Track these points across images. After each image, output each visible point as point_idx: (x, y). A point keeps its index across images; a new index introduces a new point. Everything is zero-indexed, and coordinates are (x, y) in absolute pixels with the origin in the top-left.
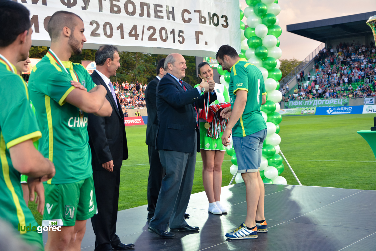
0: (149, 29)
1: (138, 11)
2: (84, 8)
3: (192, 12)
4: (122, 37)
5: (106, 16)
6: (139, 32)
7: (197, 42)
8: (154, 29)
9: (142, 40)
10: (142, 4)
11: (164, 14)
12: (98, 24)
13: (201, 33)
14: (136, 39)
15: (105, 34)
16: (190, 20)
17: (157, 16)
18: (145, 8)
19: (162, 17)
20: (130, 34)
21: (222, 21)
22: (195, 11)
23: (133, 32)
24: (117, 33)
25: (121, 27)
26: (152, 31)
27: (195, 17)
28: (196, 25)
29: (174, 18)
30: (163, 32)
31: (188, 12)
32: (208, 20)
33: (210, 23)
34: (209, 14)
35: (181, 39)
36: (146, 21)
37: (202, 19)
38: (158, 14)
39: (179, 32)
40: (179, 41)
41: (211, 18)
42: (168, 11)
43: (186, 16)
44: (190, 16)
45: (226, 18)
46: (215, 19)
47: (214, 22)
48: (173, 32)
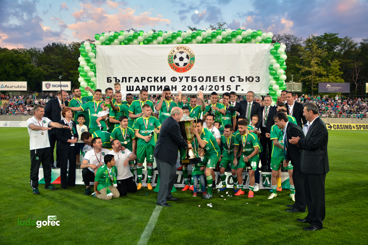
0: (209, 86)
1: (205, 79)
2: (179, 82)
3: (236, 77)
4: (196, 90)
5: (190, 83)
6: (205, 88)
7: (237, 90)
8: (212, 86)
9: (206, 90)
10: (207, 77)
11: (218, 79)
12: (185, 87)
13: (240, 86)
14: (203, 90)
15: (188, 89)
16: (234, 81)
17: (214, 81)
18: (208, 78)
19: (217, 81)
20: (200, 89)
21: (255, 79)
22: (237, 77)
23: (202, 88)
25: (196, 87)
26: (211, 87)
27: (237, 79)
28: (237, 82)
29: (224, 81)
30: (217, 87)
31: (234, 77)
32: (245, 80)
33: (246, 81)
34: (246, 77)
35: (229, 89)
36: (208, 83)
37: (240, 80)
38: (215, 80)
39: (228, 86)
40: (227, 90)
41: (247, 79)
42: (220, 79)
43: (233, 79)
44: (234, 79)
45: (259, 78)
46: (251, 79)
47: (249, 81)
48: (223, 87)
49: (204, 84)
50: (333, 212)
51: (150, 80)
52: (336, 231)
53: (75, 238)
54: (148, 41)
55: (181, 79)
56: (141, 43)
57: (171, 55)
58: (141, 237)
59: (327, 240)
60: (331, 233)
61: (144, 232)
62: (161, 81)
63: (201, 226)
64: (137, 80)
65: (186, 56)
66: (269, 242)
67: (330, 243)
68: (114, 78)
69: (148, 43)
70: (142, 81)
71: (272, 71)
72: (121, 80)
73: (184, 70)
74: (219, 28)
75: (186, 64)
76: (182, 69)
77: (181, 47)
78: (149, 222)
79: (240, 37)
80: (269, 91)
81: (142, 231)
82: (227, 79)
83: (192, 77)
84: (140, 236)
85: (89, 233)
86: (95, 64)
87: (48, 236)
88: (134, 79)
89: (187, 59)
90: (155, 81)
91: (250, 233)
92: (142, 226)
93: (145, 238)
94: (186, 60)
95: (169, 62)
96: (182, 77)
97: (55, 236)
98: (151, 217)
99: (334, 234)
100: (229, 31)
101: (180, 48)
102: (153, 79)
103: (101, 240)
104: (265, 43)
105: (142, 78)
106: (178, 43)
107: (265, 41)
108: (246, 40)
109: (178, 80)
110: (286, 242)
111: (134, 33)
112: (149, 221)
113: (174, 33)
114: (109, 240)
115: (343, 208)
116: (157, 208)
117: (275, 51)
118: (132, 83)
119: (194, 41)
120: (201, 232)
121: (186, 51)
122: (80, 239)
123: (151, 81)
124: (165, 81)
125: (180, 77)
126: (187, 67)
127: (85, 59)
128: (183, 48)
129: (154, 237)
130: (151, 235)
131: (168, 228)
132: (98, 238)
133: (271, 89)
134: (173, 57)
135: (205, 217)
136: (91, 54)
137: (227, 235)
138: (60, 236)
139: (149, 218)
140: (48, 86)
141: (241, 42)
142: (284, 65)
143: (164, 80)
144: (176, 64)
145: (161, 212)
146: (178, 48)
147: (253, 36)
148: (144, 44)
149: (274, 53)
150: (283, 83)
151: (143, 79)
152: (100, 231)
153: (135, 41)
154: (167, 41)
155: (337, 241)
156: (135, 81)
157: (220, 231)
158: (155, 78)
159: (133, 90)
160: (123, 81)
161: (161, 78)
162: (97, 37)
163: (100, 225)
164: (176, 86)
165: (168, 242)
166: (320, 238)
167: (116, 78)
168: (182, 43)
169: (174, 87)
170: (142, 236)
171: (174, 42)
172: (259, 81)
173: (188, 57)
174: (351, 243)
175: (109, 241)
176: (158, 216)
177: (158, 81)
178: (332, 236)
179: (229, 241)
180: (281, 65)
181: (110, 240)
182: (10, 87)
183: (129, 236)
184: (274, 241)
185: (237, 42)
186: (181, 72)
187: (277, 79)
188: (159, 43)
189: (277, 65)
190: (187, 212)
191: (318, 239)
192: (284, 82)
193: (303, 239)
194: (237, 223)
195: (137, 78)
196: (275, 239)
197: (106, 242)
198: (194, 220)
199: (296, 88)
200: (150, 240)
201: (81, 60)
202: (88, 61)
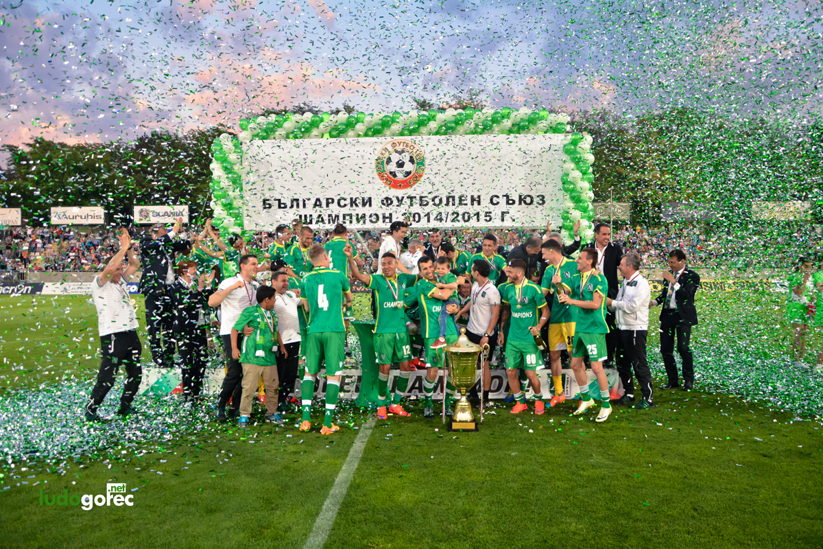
0: (453, 214)
1: (444, 201)
2: (397, 206)
3: (501, 197)
4: (429, 221)
5: (416, 208)
6: (444, 216)
7: (503, 220)
8: (458, 214)
9: (446, 222)
10: (448, 199)
11: (469, 201)
13: (508, 213)
14: (441, 222)
15: (414, 220)
16: (498, 203)
17: (460, 204)
18: (451, 200)
19: (466, 204)
20: (436, 219)
21: (537, 200)
22: (504, 196)
23: (439, 218)
24: (424, 220)
25: (428, 215)
26: (455, 215)
27: (503, 201)
28: (503, 206)
29: (479, 204)
30: (466, 216)
31: (498, 197)
32: (517, 202)
33: (520, 204)
34: (520, 196)
35: (488, 218)
36: (451, 209)
37: (510, 201)
38: (463, 202)
39: (487, 213)
40: (486, 220)
41: (522, 200)
42: (473, 199)
43: (495, 200)
44: (498, 200)
45: (543, 197)
46: (528, 200)
47: (525, 203)
48: (478, 214)
49: (443, 209)
50: (673, 437)
51: (342, 203)
52: (676, 468)
53: (219, 486)
54: (338, 132)
55: (400, 201)
56: (325, 135)
57: (381, 156)
58: (336, 483)
59: (657, 481)
60: (666, 471)
61: (340, 475)
62: (364, 205)
63: (441, 463)
64: (318, 203)
65: (409, 159)
66: (558, 487)
67: (663, 487)
68: (275, 200)
69: (338, 136)
70: (327, 206)
71: (566, 184)
72: (289, 205)
73: (406, 184)
74: (471, 99)
75: (410, 172)
76: (403, 182)
77: (399, 141)
78: (348, 459)
79: (507, 123)
80: (562, 220)
81: (337, 473)
82: (485, 201)
83: (421, 198)
84: (334, 481)
85: (243, 477)
86: (240, 175)
87: (173, 482)
88: (313, 201)
89: (410, 163)
90: (352, 206)
91: (525, 473)
92: (336, 465)
93: (342, 483)
94: (408, 167)
95: (377, 171)
96: (403, 197)
97: (186, 483)
98: (351, 449)
99: (671, 472)
100: (489, 111)
101: (398, 145)
102: (348, 201)
103: (267, 488)
104: (554, 133)
105: (327, 199)
106: (393, 135)
107: (555, 129)
108: (519, 128)
109: (395, 202)
110: (586, 487)
111: (312, 117)
112: (349, 457)
113: (386, 116)
114: (280, 488)
115: (692, 431)
116: (362, 435)
117: (573, 147)
118: (309, 210)
119: (424, 130)
120: (440, 472)
121: (408, 149)
122: (229, 488)
123: (345, 205)
124: (370, 205)
125: (397, 198)
126: (410, 178)
127: (223, 167)
128: (404, 143)
129: (357, 481)
130: (353, 479)
131: (382, 468)
132: (261, 485)
133: (565, 218)
134: (385, 161)
135: (446, 449)
136: (233, 157)
137: (486, 477)
138: (195, 483)
139: (348, 452)
140: (145, 214)
141: (510, 131)
142: (590, 174)
143: (368, 204)
144: (391, 173)
145: (368, 440)
146: (394, 144)
147: (532, 121)
148: (332, 136)
149: (571, 151)
150: (588, 206)
151: (329, 201)
152: (261, 473)
153: (315, 132)
154: (375, 131)
155: (676, 484)
156: (315, 205)
157: (473, 471)
158: (351, 199)
159: (311, 222)
160: (292, 206)
161: (363, 199)
162: (243, 124)
163: (261, 465)
164: (391, 214)
165: (382, 489)
166: (646, 480)
167: (279, 200)
168: (402, 134)
169: (387, 215)
170: (337, 480)
171: (387, 132)
172: (544, 202)
173: (412, 160)
174: (699, 486)
175: (279, 490)
176: (363, 447)
177: (357, 205)
178: (667, 477)
179: (488, 486)
180: (584, 173)
181: (282, 488)
182: (71, 217)
183: (314, 480)
184: (566, 486)
185: (502, 132)
186: (400, 188)
187: (577, 200)
188: (359, 136)
189: (577, 174)
190: (415, 440)
191: (643, 482)
192: (590, 204)
193: (616, 482)
194: (503, 458)
195: (318, 200)
196: (569, 482)
197: (274, 491)
198: (427, 454)
199: (620, 213)
200: (351, 486)
201: (215, 167)
202: (228, 170)
